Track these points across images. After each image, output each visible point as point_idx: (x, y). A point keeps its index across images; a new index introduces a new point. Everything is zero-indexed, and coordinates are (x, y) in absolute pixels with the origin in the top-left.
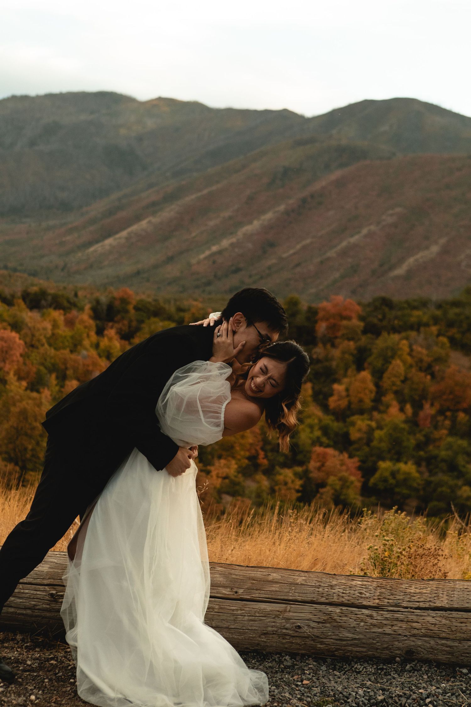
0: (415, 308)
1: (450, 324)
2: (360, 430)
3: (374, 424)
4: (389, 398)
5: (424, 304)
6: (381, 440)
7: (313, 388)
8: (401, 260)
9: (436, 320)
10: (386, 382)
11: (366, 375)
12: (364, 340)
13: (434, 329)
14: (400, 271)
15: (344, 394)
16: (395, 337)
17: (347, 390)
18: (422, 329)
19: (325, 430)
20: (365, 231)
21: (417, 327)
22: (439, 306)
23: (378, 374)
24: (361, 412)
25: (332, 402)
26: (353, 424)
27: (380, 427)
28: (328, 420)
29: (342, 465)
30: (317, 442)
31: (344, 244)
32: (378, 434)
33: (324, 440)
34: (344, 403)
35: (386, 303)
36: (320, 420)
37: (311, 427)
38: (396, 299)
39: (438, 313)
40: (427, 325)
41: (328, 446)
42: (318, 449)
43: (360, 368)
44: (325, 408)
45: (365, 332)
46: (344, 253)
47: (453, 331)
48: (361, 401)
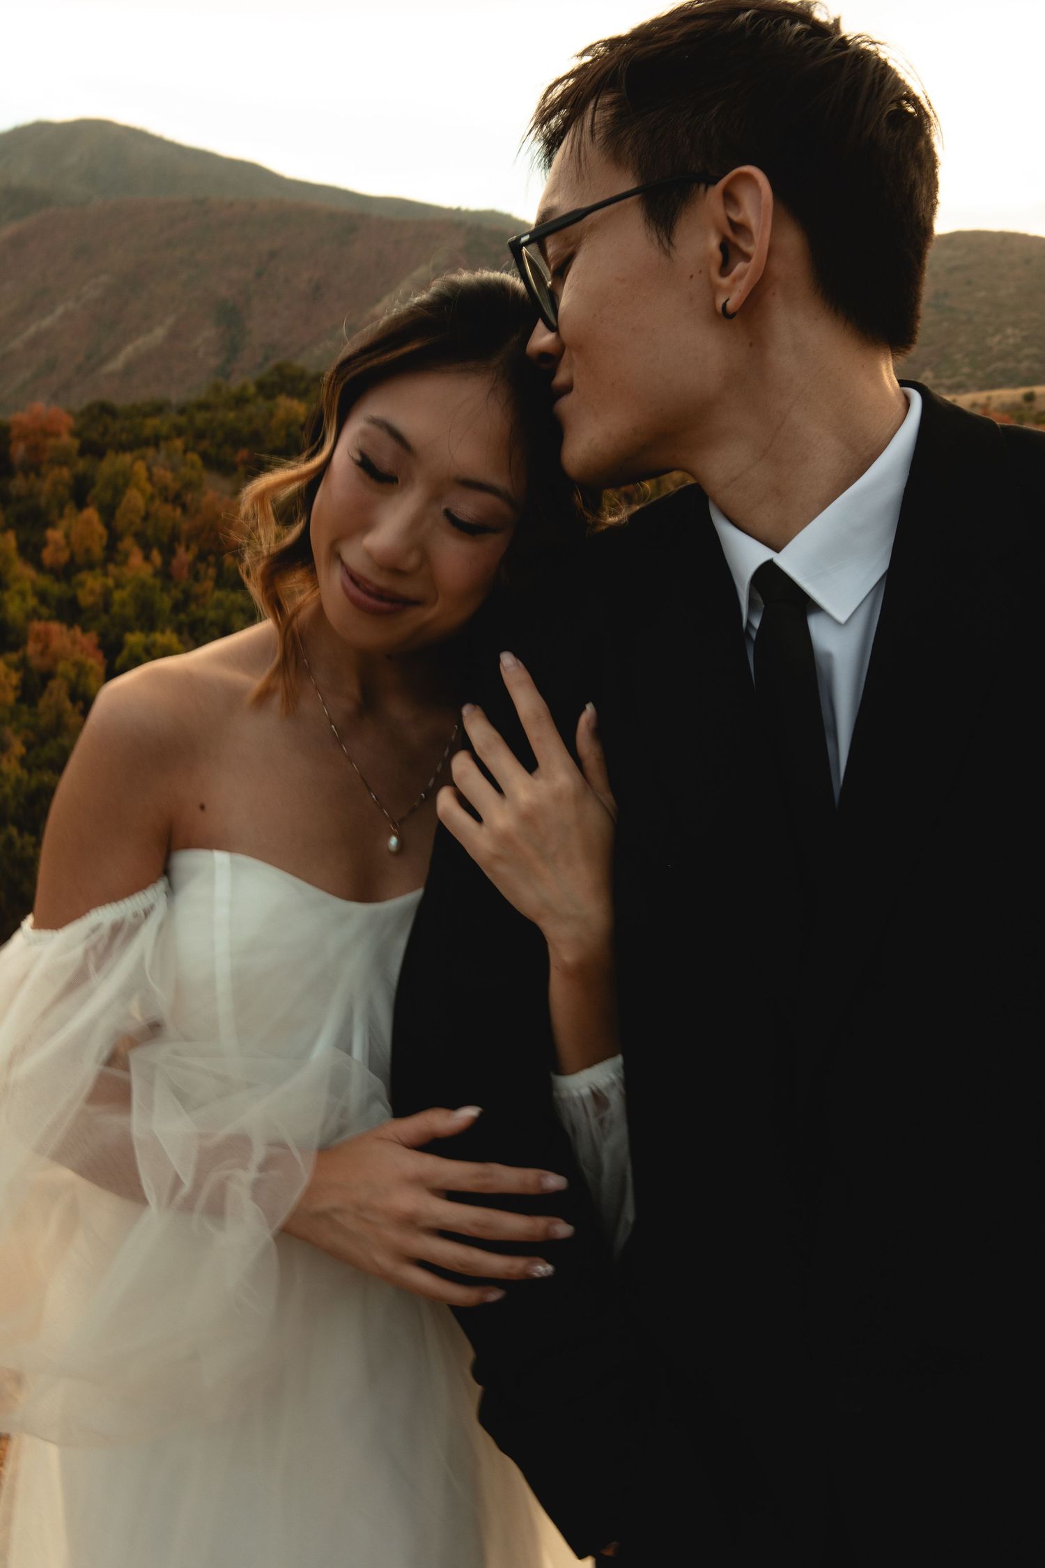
0: (146, 415)
1: (200, 435)
2: (92, 592)
3: (110, 582)
4: (128, 543)
5: (158, 409)
6: (123, 604)
7: (17, 538)
8: (115, 351)
9: (179, 431)
10: (120, 521)
11: (91, 513)
12: (82, 465)
13: (179, 444)
14: (117, 364)
15: (62, 542)
16: (127, 458)
17: (67, 536)
18: (162, 444)
19: (42, 597)
20: (60, 310)
21: (155, 441)
22: (182, 411)
23: (108, 513)
24: (90, 566)
25: (47, 555)
26: (82, 584)
27: (119, 585)
28: (45, 582)
29: (74, 642)
30: (33, 615)
31: (32, 330)
32: (118, 596)
33: (44, 611)
34: (64, 556)
35: (104, 410)
36: (33, 583)
37: (22, 594)
38: (120, 402)
39: (182, 420)
40: (167, 438)
41: (49, 619)
42: (37, 626)
43: (81, 504)
44: (39, 566)
45: (82, 452)
46: (34, 343)
47: (205, 444)
48: (88, 551)
